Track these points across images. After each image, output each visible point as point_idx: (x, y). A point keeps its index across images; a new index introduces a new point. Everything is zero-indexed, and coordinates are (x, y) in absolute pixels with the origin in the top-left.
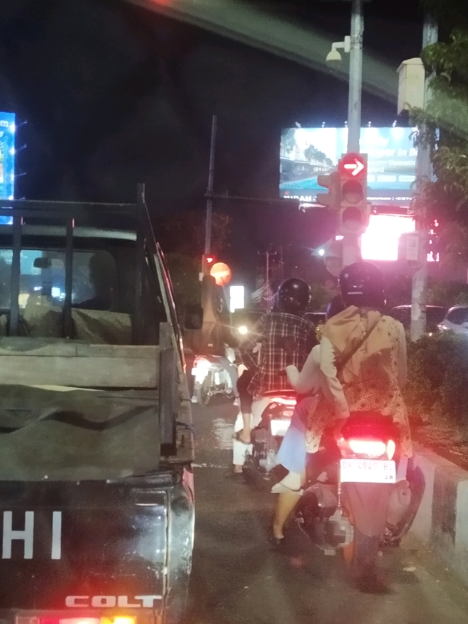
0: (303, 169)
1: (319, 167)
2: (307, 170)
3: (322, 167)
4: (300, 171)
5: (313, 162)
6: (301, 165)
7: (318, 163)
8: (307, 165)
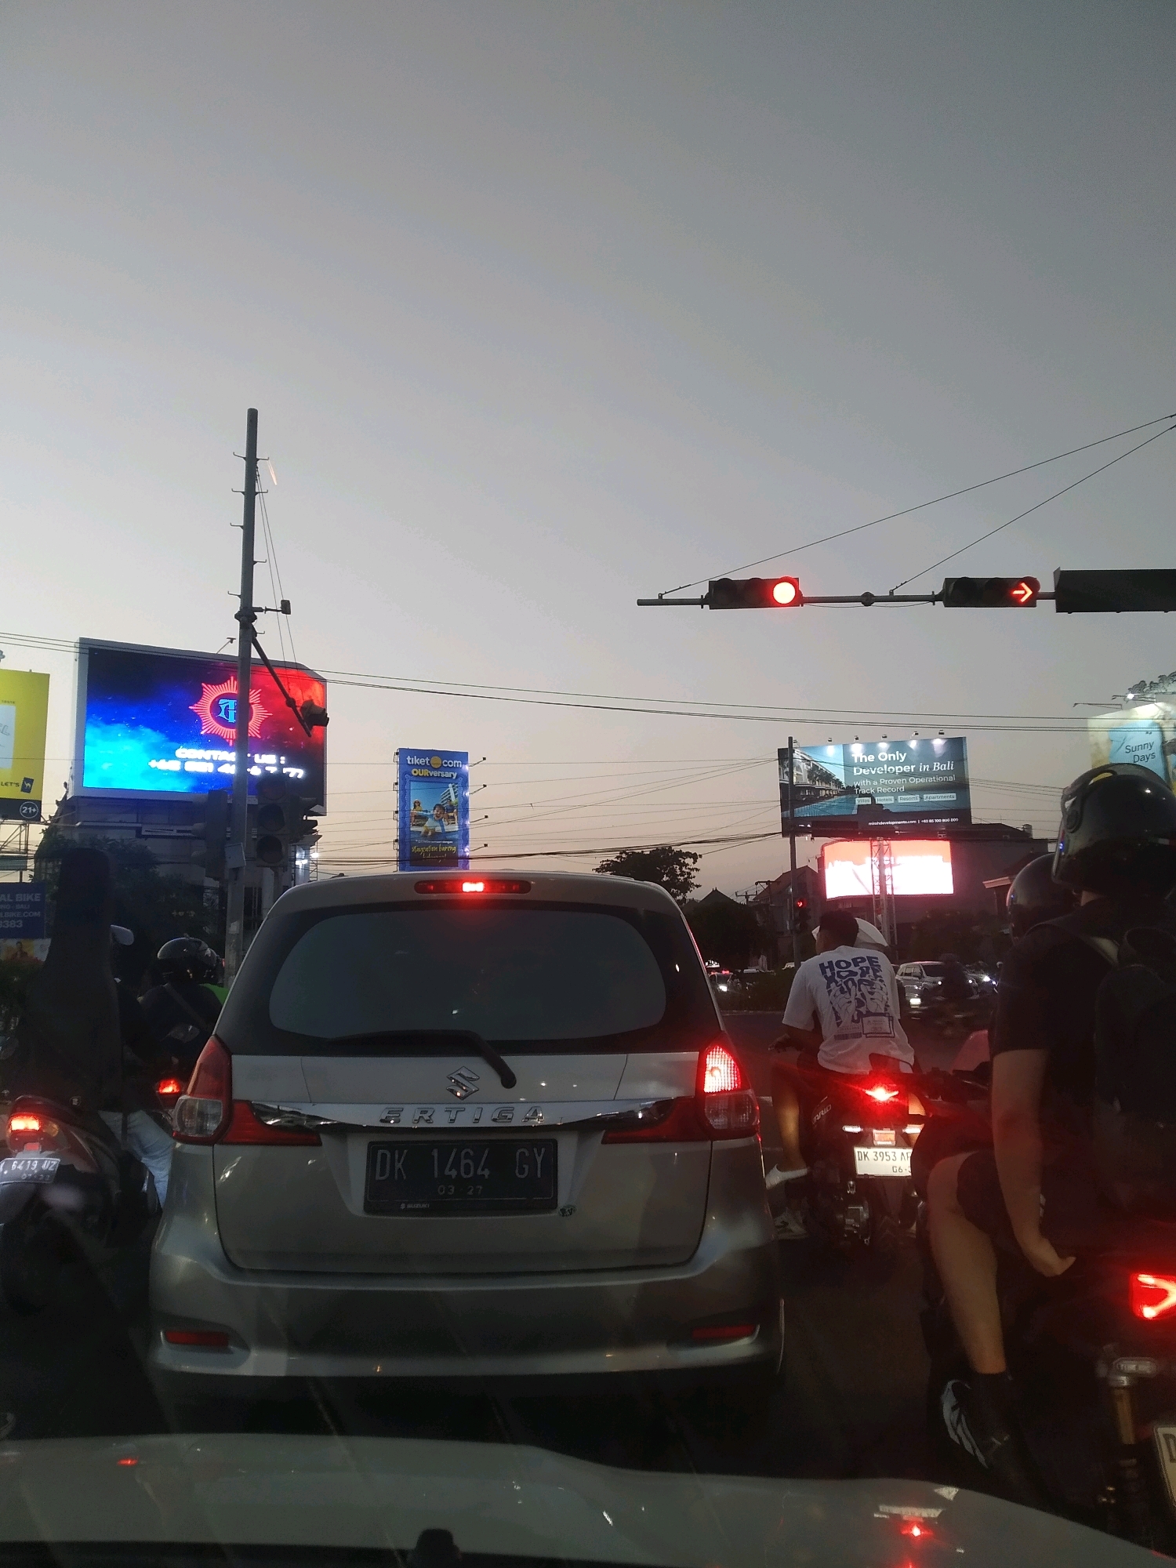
0: (807, 794)
1: (826, 790)
2: (813, 794)
3: (830, 790)
4: (803, 796)
5: (818, 785)
6: (804, 789)
7: (824, 786)
8: (811, 789)
